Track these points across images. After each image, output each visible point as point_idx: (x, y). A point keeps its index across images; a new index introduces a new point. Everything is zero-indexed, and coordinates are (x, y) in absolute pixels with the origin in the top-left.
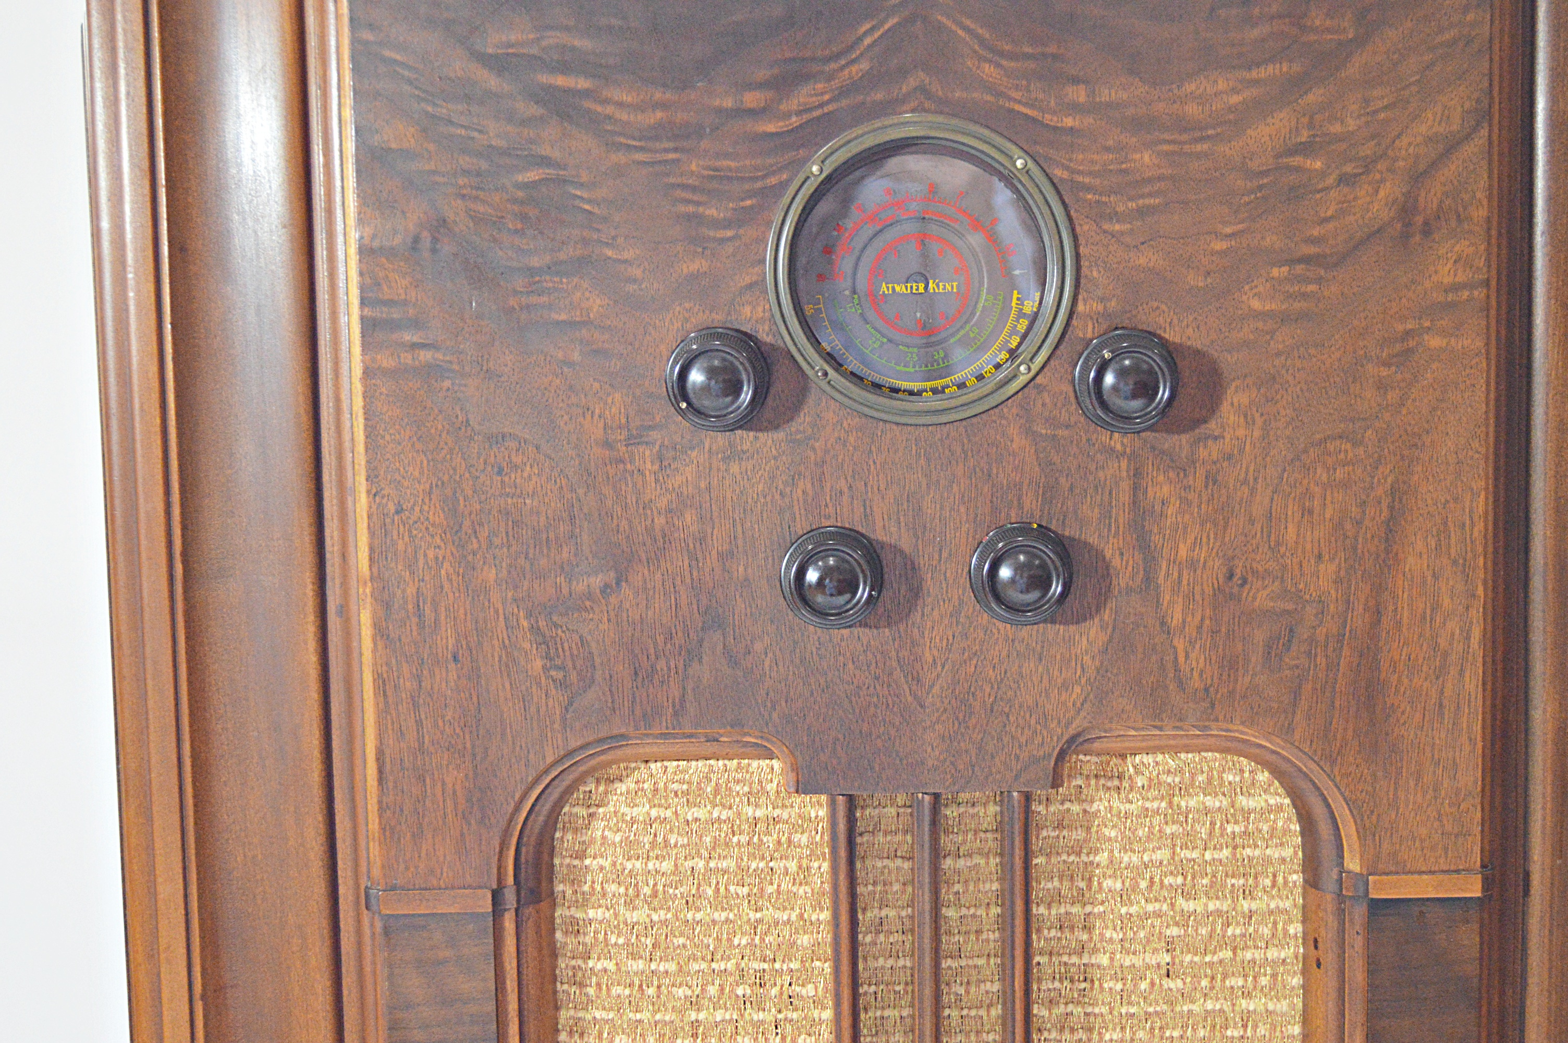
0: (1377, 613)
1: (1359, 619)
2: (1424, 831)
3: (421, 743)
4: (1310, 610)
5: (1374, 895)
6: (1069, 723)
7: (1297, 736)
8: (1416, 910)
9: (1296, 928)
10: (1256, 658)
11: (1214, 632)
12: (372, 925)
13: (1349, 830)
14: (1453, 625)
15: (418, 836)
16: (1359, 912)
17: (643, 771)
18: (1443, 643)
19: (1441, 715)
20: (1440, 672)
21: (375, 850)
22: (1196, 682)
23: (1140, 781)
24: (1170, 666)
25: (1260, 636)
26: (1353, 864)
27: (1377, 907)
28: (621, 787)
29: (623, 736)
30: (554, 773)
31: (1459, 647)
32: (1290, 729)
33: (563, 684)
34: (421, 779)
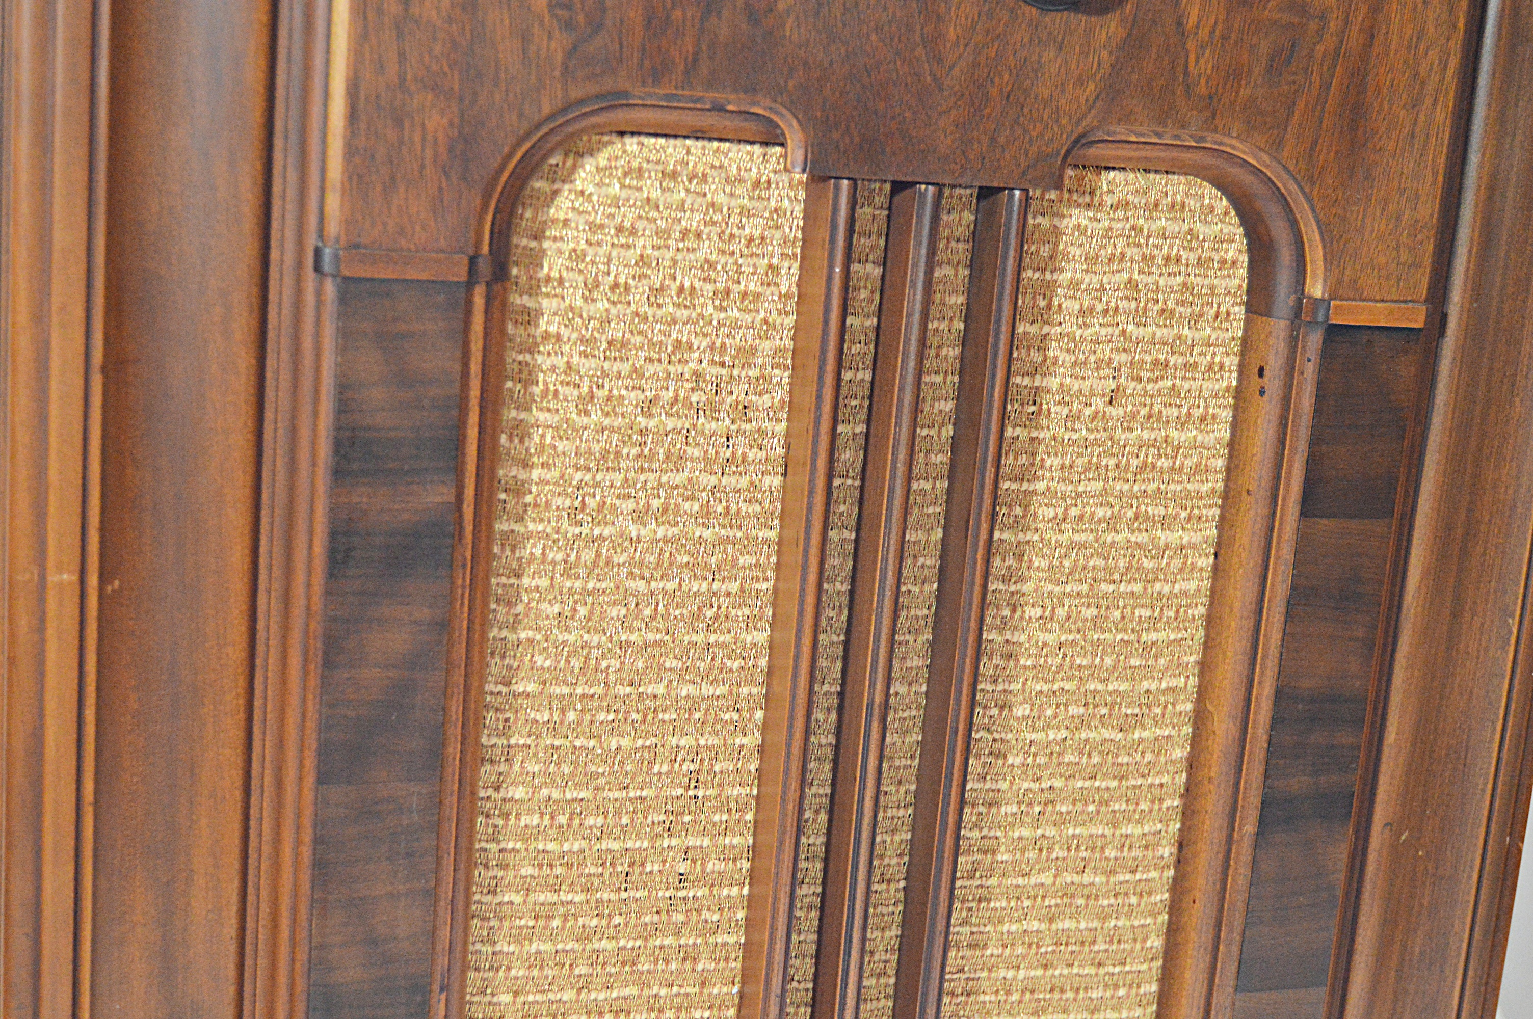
0: (1371, 36)
1: (1354, 39)
2: (1382, 259)
3: (402, 79)
4: (1313, 26)
5: (1335, 320)
6: (1079, 121)
7: (1286, 153)
8: (1364, 337)
10: (1258, 69)
11: (1225, 38)
12: (319, 293)
13: (1315, 255)
14: (1433, 55)
15: (390, 185)
16: (1314, 340)
17: (616, 147)
18: (1423, 70)
19: (1412, 145)
20: (1415, 104)
21: (333, 202)
22: (1202, 89)
23: (1109, 200)
24: (1180, 69)
25: (1265, 47)
26: (1316, 289)
27: (1334, 332)
28: (589, 165)
29: (625, 94)
30: (545, 130)
31: (1435, 77)
32: (1279, 144)
33: (568, 25)
34: (398, 122)
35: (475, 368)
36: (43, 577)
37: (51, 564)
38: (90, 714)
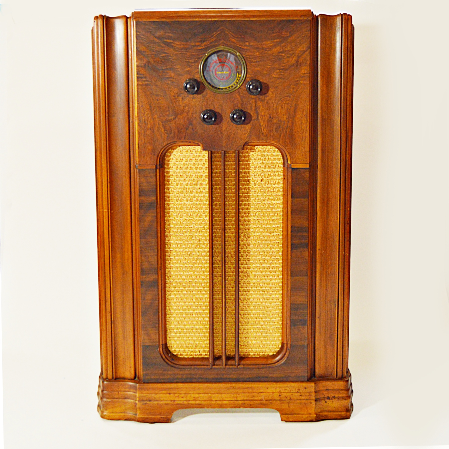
0: (293, 124)
1: (290, 124)
2: (300, 157)
3: (145, 142)
4: (282, 123)
5: (292, 167)
6: (245, 140)
7: (280, 143)
8: (299, 170)
9: (282, 174)
10: (274, 130)
11: (268, 126)
12: (136, 171)
13: (289, 157)
14: (304, 125)
15: (144, 157)
16: (290, 170)
17: (179, 148)
18: (303, 128)
19: (303, 139)
20: (303, 133)
21: (137, 159)
22: (265, 134)
23: (257, 150)
24: (261, 131)
25: (275, 127)
26: (289, 163)
27: (293, 169)
28: (175, 150)
29: (176, 141)
30: (165, 147)
31: (305, 129)
32: (280, 141)
33: (167, 133)
34: (145, 148)
35: (158, 180)
36: (103, 210)
37: (104, 209)
38: (110, 229)
